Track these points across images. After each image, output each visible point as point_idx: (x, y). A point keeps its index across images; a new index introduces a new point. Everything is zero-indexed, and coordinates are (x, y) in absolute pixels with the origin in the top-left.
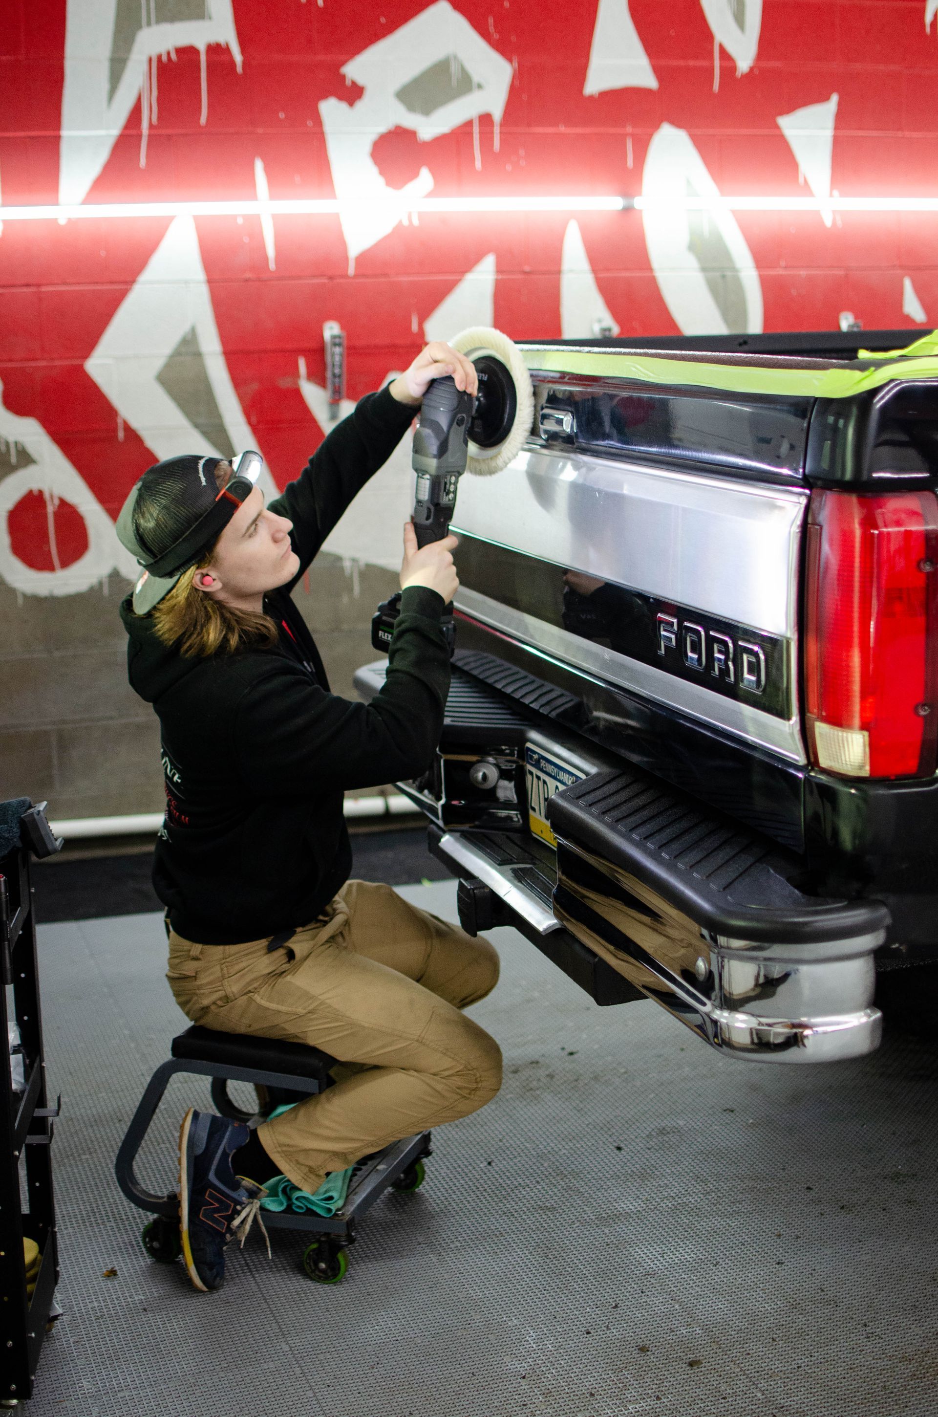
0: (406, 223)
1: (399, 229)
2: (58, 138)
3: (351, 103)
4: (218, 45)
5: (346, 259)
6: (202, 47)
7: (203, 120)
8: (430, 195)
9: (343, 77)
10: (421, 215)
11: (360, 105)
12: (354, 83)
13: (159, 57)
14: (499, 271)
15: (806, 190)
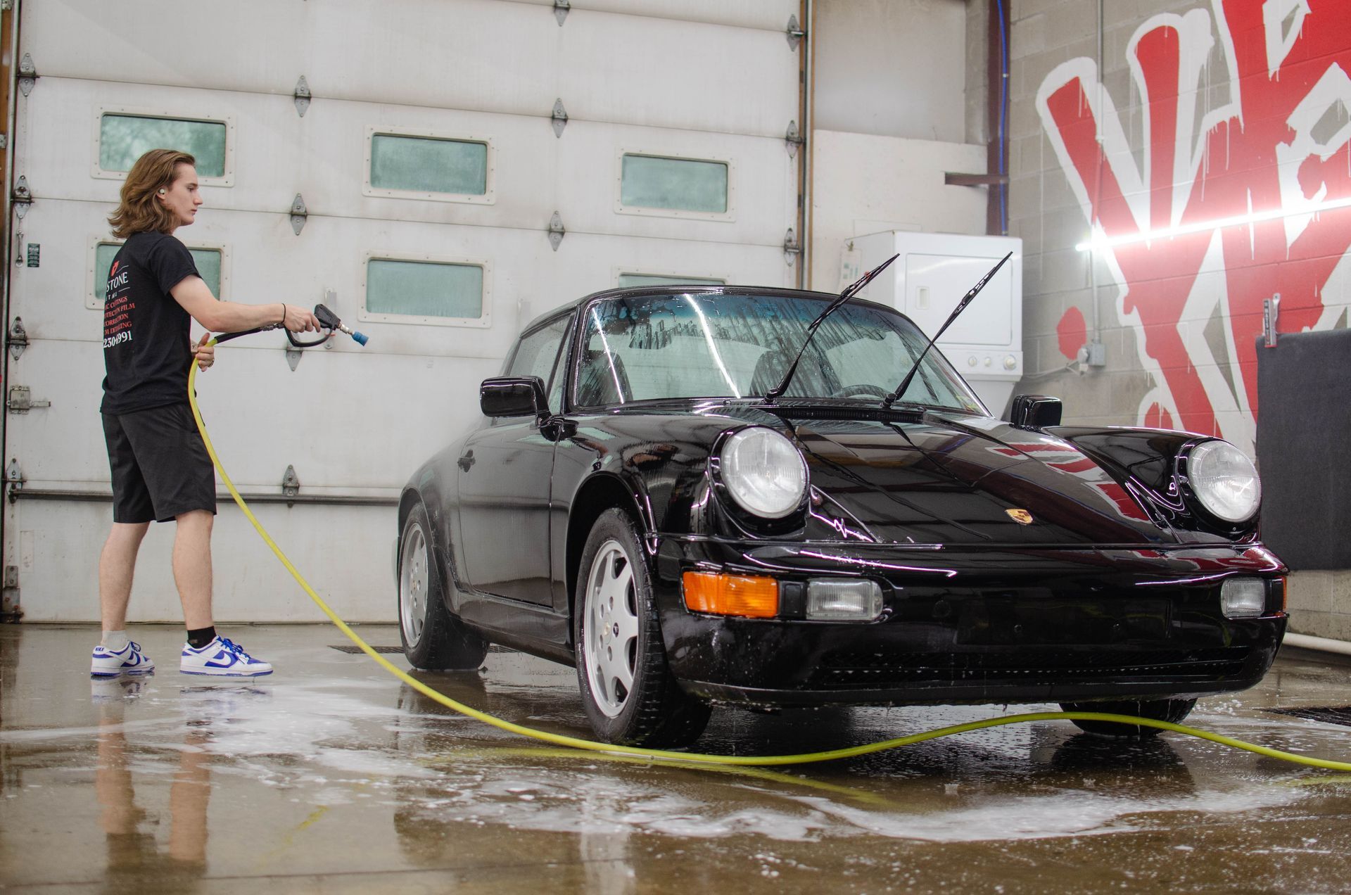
1: (1311, 224)
2: (1171, 188)
3: (1290, 145)
4: (1234, 117)
5: (1286, 249)
6: (1227, 121)
7: (1227, 168)
8: (1326, 199)
9: (1287, 126)
11: (1294, 143)
12: (1291, 128)
13: (1211, 131)
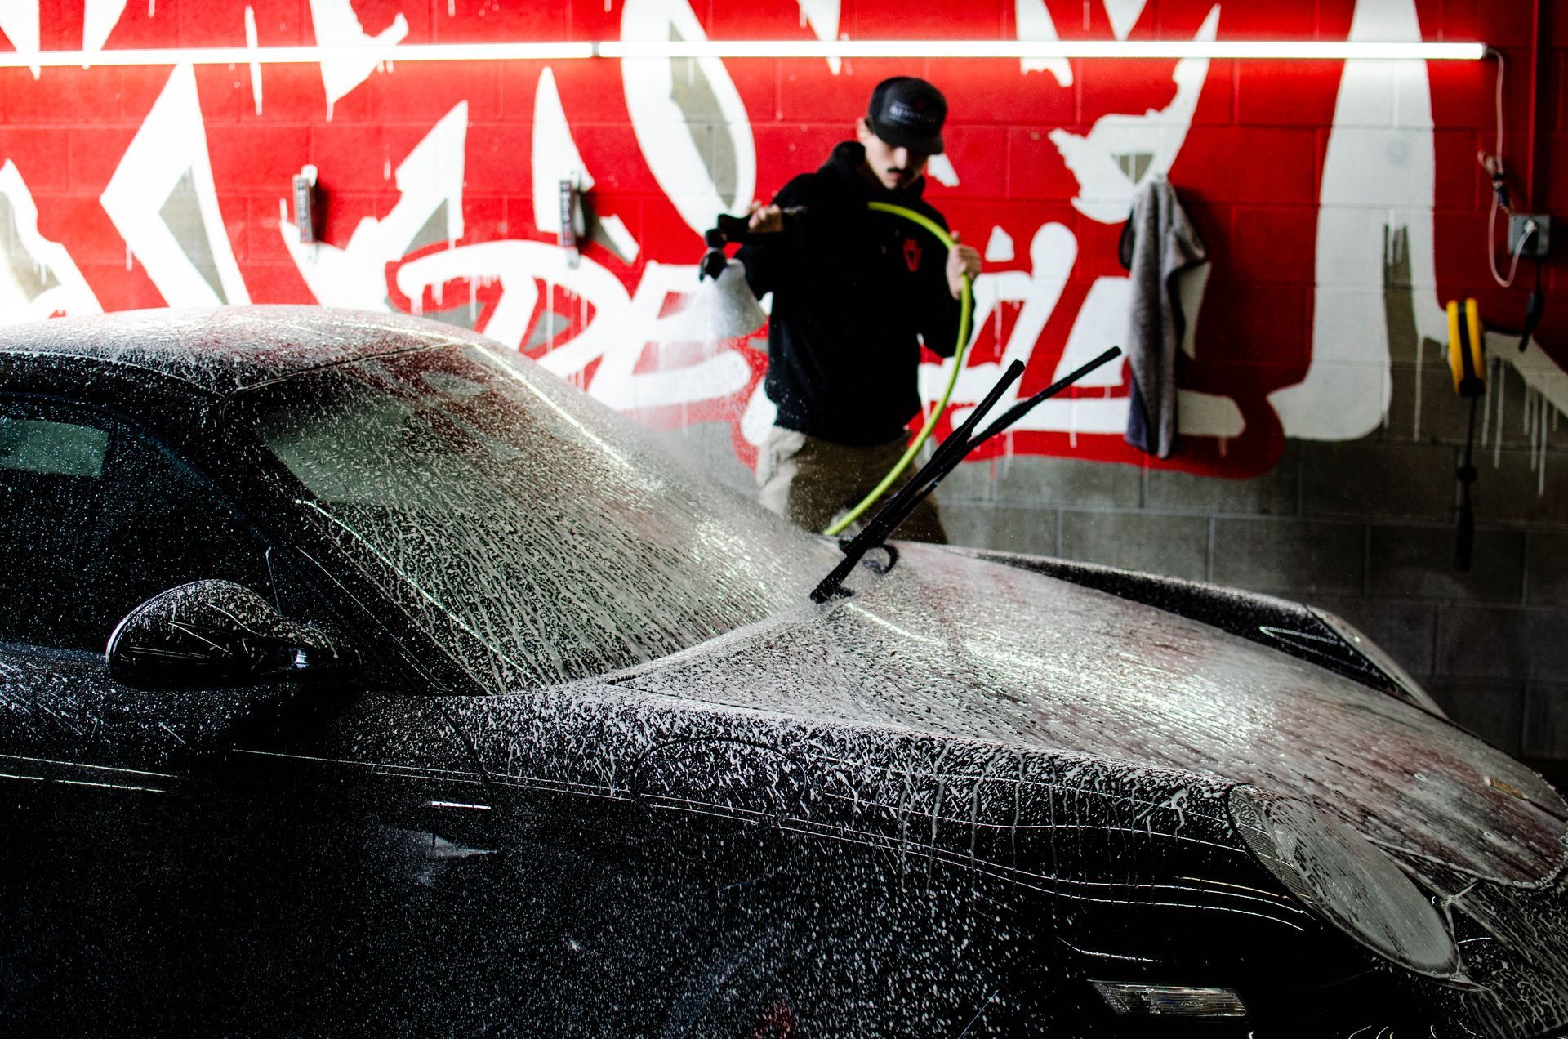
0: (381, 69)
10: (396, 63)
14: (471, 118)
15: (809, 33)
